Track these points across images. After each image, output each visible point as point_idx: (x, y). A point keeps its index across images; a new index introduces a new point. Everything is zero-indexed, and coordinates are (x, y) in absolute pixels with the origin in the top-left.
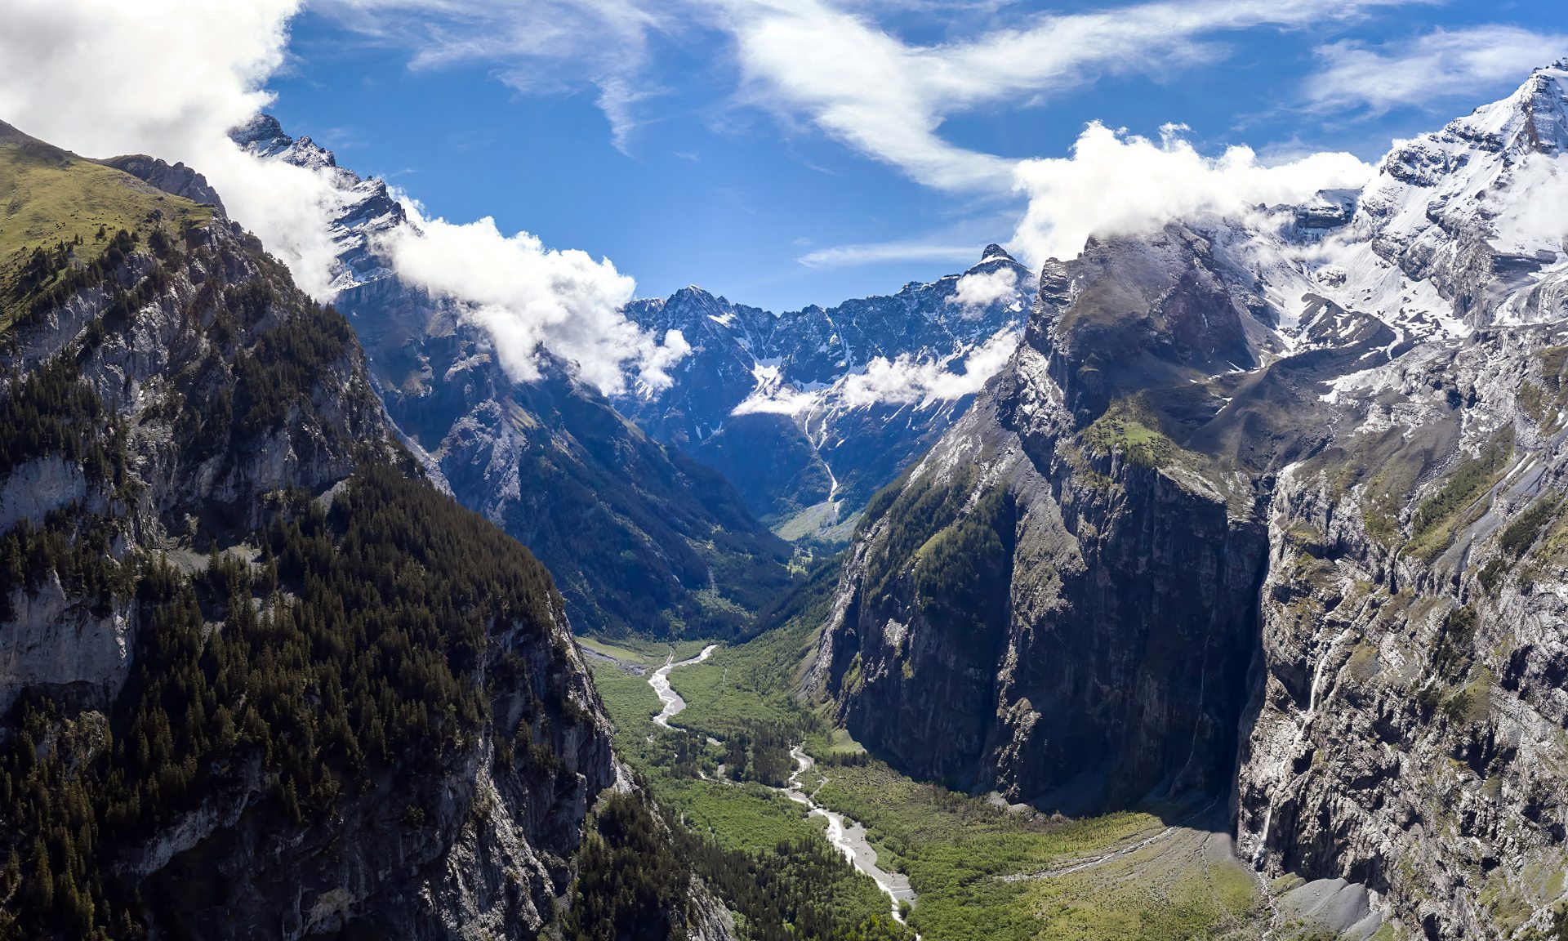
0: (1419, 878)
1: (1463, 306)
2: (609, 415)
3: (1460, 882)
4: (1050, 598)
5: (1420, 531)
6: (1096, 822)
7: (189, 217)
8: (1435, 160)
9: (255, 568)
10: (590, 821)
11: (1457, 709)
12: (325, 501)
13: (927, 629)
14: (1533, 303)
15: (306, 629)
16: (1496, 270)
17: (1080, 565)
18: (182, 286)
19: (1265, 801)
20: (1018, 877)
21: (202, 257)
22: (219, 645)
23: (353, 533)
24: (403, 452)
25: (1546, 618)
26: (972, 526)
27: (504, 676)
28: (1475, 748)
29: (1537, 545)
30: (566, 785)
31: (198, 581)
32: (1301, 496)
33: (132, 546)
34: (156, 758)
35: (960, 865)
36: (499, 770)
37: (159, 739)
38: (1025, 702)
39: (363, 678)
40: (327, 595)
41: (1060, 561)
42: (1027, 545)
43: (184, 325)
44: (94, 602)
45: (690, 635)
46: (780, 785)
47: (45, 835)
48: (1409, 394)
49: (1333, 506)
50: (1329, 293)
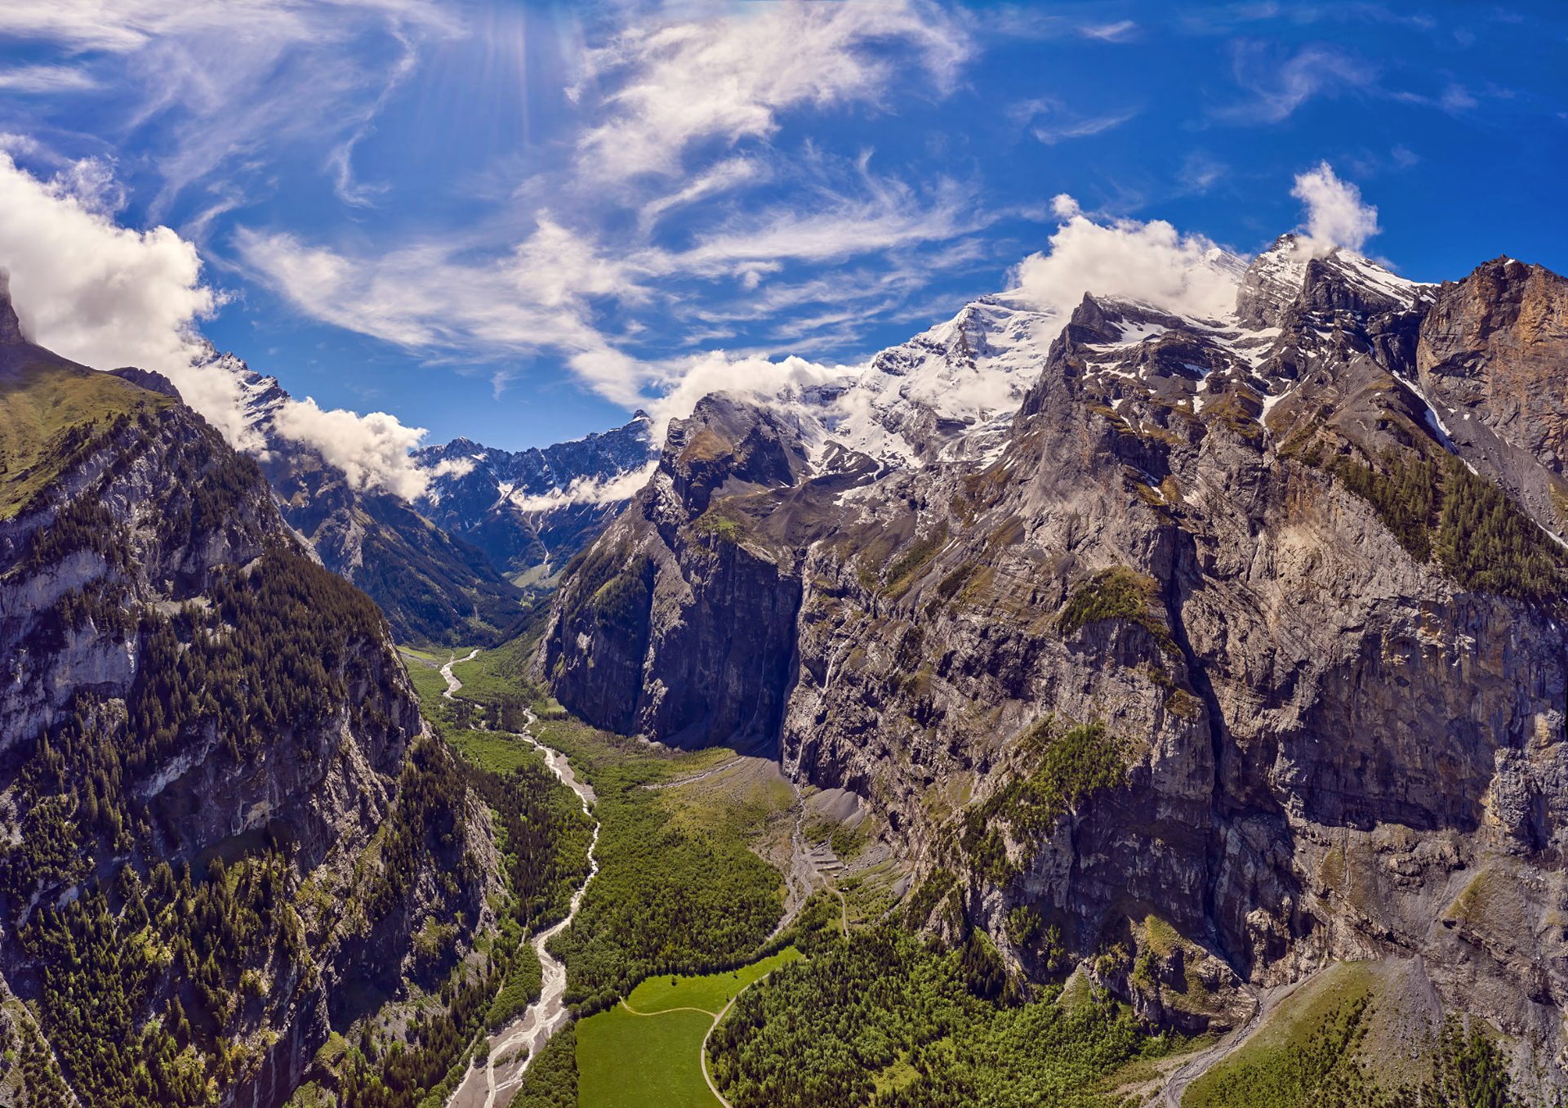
0: (887, 789)
1: (919, 450)
2: (413, 515)
3: (911, 792)
4: (674, 620)
5: (891, 582)
6: (701, 753)
7: (161, 404)
8: (905, 359)
9: (208, 611)
10: (407, 755)
11: (912, 687)
12: (247, 570)
13: (602, 638)
14: (961, 448)
15: (238, 646)
16: (939, 428)
17: (691, 600)
18: (157, 447)
19: (799, 741)
20: (656, 786)
21: (169, 428)
22: (187, 658)
23: (265, 589)
24: (292, 540)
25: (964, 634)
26: (628, 577)
27: (355, 670)
28: (921, 711)
29: (960, 592)
30: (393, 735)
31: (174, 620)
32: (822, 561)
33: (135, 601)
34: (154, 726)
35: (622, 779)
36: (354, 726)
37: (155, 714)
38: (659, 681)
39: (273, 674)
40: (250, 625)
41: (680, 597)
42: (661, 589)
43: (160, 469)
44: (114, 634)
45: (464, 644)
46: (517, 732)
47: (92, 775)
48: (887, 501)
49: (840, 567)
50: (840, 440)
